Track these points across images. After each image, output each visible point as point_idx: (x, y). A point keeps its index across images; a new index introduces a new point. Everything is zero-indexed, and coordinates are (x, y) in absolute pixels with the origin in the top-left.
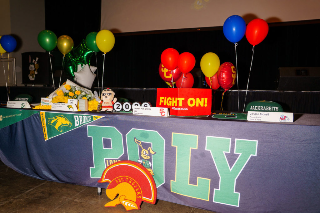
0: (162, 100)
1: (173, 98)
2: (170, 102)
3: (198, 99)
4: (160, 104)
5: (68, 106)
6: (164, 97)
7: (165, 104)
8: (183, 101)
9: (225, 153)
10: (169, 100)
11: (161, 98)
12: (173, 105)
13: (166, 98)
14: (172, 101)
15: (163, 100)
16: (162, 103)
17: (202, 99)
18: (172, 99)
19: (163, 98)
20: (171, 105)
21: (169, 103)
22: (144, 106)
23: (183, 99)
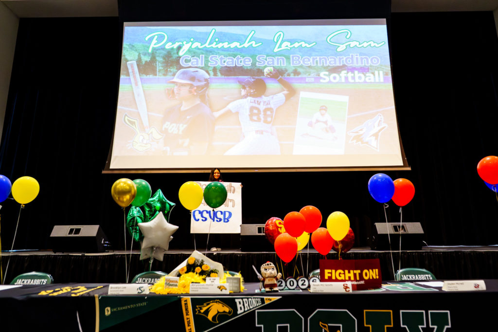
0: (329, 273)
1: (346, 271)
2: (343, 276)
3: (371, 270)
4: (326, 278)
5: (219, 288)
6: (332, 269)
7: (334, 278)
8: (359, 273)
9: (422, 328)
10: (340, 273)
11: (327, 271)
12: (347, 278)
13: (334, 271)
14: (344, 274)
15: (331, 273)
16: (329, 277)
17: (374, 270)
18: (344, 272)
19: (330, 271)
20: (344, 279)
21: (340, 276)
22: (313, 281)
23: (359, 271)
